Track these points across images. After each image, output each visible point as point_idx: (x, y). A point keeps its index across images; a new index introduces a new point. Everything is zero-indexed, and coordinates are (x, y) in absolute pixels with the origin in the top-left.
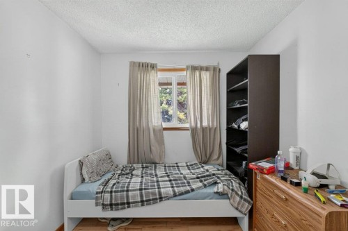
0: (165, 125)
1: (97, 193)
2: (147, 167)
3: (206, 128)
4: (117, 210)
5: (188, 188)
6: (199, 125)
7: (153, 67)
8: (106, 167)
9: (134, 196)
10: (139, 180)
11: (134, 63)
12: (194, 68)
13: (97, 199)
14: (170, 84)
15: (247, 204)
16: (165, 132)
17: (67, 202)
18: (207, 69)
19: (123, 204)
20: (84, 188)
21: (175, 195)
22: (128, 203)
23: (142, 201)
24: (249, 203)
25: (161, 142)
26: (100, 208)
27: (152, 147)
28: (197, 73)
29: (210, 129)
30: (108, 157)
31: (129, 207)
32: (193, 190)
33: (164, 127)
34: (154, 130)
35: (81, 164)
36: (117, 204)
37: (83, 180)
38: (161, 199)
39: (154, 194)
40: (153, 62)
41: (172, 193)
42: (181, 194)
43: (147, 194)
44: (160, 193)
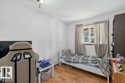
0: (86, 43)
1: (65, 58)
2: (79, 55)
3: (102, 45)
4: (68, 63)
5: (87, 62)
6: (98, 43)
7: (82, 25)
8: (68, 53)
9: (72, 60)
10: (75, 57)
11: (76, 25)
12: (97, 23)
13: (65, 59)
14: (88, 29)
15: (108, 73)
16: (86, 45)
17: (60, 58)
18: (102, 22)
19: (69, 62)
20: (63, 56)
21: (82, 63)
22: (71, 62)
23: (74, 62)
24: (109, 73)
25: (84, 48)
26: (65, 61)
27: (81, 50)
28: (98, 24)
29: (104, 45)
30: (70, 51)
31: (71, 63)
32: (88, 63)
33: (85, 44)
34: (82, 45)
35: (63, 51)
36: (68, 61)
37: (63, 55)
38: (78, 63)
39: (77, 61)
40: (82, 24)
41: (81, 62)
42: (84, 63)
43: (75, 61)
44: (78, 61)
